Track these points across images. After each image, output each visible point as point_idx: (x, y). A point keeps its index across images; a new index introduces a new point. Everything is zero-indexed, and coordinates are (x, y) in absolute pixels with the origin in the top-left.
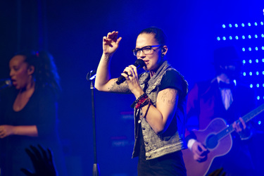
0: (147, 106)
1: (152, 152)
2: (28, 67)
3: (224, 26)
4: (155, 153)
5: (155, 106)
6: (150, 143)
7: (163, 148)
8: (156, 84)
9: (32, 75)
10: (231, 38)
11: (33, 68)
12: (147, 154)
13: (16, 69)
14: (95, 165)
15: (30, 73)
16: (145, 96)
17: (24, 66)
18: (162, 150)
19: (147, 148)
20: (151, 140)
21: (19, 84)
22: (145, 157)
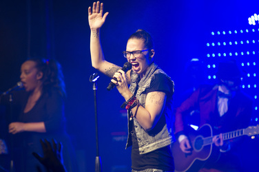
0: (136, 107)
1: (144, 147)
2: (37, 73)
3: (213, 33)
4: (148, 148)
5: (144, 107)
6: (142, 139)
7: (154, 143)
8: (145, 86)
9: (41, 80)
10: (219, 44)
11: (41, 74)
12: (140, 149)
13: (27, 73)
14: (97, 158)
15: (38, 78)
16: (134, 98)
17: (35, 71)
18: (154, 146)
19: (140, 144)
20: (144, 137)
21: (29, 86)
22: (139, 152)
